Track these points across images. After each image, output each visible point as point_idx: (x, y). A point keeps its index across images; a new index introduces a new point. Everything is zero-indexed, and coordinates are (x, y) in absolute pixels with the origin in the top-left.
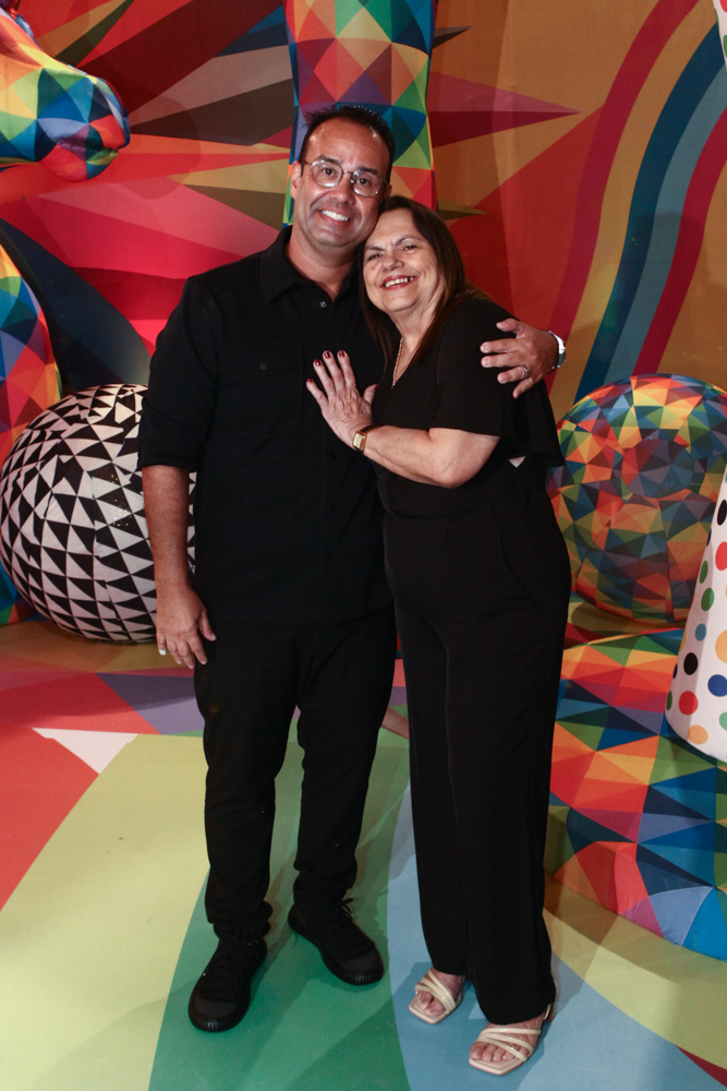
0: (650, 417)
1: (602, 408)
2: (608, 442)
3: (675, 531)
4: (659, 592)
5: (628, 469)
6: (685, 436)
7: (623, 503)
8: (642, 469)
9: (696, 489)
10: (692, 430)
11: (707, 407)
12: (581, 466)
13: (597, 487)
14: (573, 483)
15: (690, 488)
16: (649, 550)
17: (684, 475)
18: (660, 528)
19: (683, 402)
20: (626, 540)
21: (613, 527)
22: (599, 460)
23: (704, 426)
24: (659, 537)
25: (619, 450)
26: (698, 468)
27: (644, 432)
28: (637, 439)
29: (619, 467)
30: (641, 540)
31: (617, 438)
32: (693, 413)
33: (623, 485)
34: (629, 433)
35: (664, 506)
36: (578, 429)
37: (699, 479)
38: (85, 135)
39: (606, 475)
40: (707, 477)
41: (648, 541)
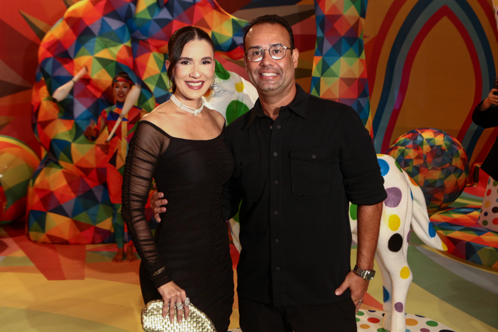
0: (432, 141)
1: (413, 140)
2: (420, 151)
3: (447, 176)
4: (439, 198)
5: (429, 159)
6: (444, 147)
7: (429, 170)
8: (433, 158)
9: (451, 163)
10: (446, 145)
11: (447, 137)
12: (411, 160)
13: (419, 166)
14: (409, 166)
16: (438, 184)
17: (447, 159)
18: (441, 177)
19: (439, 136)
20: (430, 182)
21: (426, 178)
22: (418, 157)
23: (448, 143)
24: (441, 180)
25: (425, 153)
26: (451, 157)
27: (432, 147)
28: (430, 149)
29: (426, 158)
30: (436, 181)
31: (422, 149)
32: (444, 139)
33: (428, 164)
34: (426, 148)
35: (442, 170)
36: (406, 148)
37: (451, 160)
39: (422, 162)
40: (454, 159)
41: (438, 182)
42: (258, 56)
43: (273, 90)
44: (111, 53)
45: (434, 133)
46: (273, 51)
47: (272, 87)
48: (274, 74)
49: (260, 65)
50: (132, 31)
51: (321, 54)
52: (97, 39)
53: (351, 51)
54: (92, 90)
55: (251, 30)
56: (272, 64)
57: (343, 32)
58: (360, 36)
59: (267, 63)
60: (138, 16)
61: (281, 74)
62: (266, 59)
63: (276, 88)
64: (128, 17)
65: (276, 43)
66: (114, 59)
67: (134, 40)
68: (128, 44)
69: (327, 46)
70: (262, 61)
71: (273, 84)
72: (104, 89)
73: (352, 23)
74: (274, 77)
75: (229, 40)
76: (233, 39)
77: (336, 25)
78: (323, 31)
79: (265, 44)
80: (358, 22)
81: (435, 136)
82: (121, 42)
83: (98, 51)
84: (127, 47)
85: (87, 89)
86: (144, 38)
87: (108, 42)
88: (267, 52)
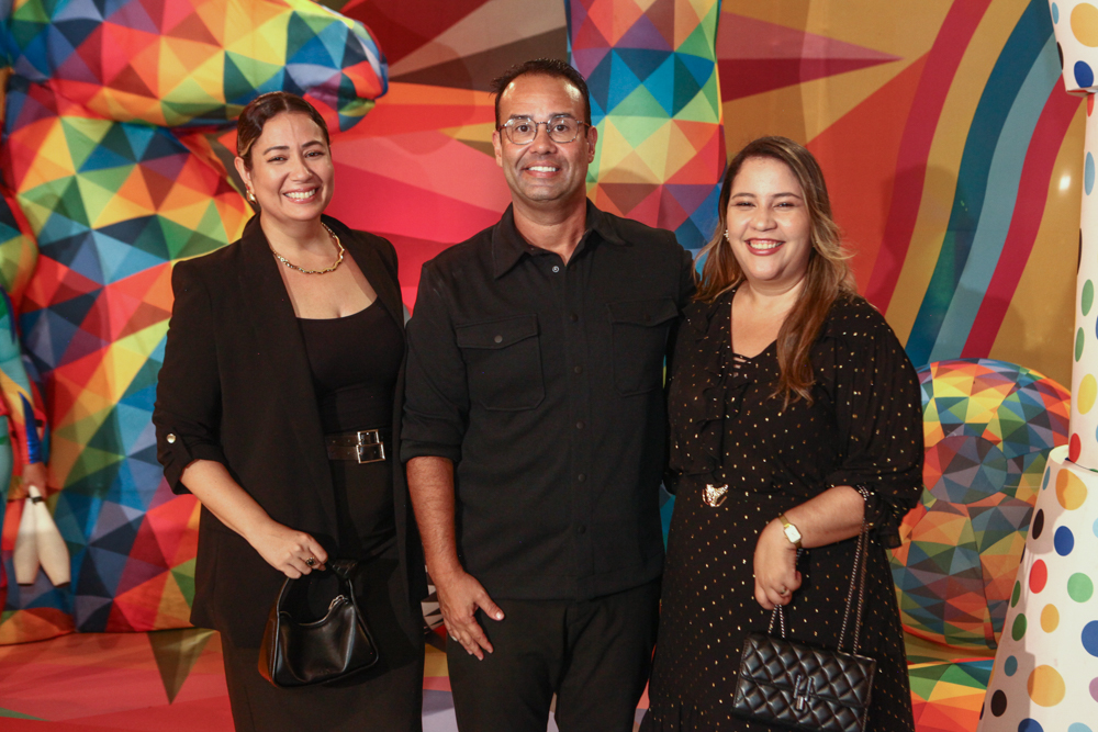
0: (954, 410)
3: (989, 541)
4: (974, 614)
5: (929, 471)
6: (995, 431)
7: (926, 511)
8: (946, 471)
9: (1011, 493)
10: (1004, 423)
11: (1022, 396)
15: (1004, 491)
16: (959, 565)
17: (996, 476)
18: (970, 538)
19: (992, 391)
20: (931, 553)
21: (914, 539)
23: (1019, 418)
24: (970, 549)
26: (1013, 468)
27: (947, 428)
28: (940, 436)
30: (949, 553)
32: (1004, 403)
34: (932, 428)
35: (974, 513)
37: (1014, 480)
38: (337, 82)
40: (1024, 477)
41: (957, 554)
57: (614, 34)
75: (277, 75)
76: (286, 73)
86: (41, 76)
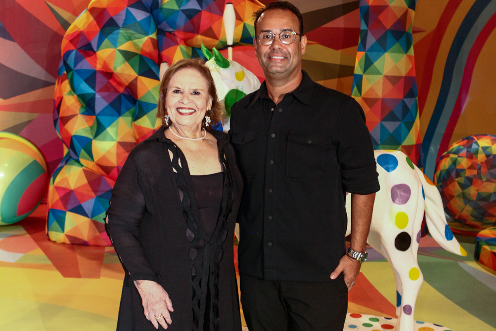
0: (488, 150)
1: (467, 148)
2: (474, 161)
4: (494, 214)
5: (483, 170)
7: (483, 182)
8: (489, 169)
12: (463, 170)
13: (472, 177)
14: (461, 176)
16: (493, 199)
20: (484, 195)
21: (479, 191)
22: (471, 167)
25: (479, 163)
27: (488, 156)
28: (485, 159)
29: (480, 169)
30: (490, 195)
31: (477, 158)
33: (482, 175)
34: (481, 157)
36: (459, 156)
39: (475, 172)
41: (493, 196)
42: (269, 39)
43: (280, 73)
44: (135, 45)
45: (492, 140)
46: (283, 36)
47: (279, 69)
48: (283, 58)
49: (270, 48)
50: (157, 23)
51: (365, 50)
52: (121, 31)
53: (397, 46)
54: (114, 84)
55: (263, 14)
56: (282, 48)
57: (388, 25)
58: (409, 30)
59: (277, 47)
60: (165, 7)
61: (289, 58)
62: (276, 43)
63: (283, 71)
64: (154, 8)
65: (286, 28)
66: (139, 52)
67: (160, 32)
68: (154, 36)
69: (371, 40)
70: (272, 45)
71: (281, 67)
72: (127, 84)
73: (399, 15)
74: (282, 60)
77: (381, 17)
78: (367, 24)
79: (276, 29)
80: (406, 14)
81: (493, 144)
82: (146, 34)
83: (122, 44)
84: (152, 39)
85: (110, 83)
86: (171, 30)
87: (132, 34)
88: (277, 36)
